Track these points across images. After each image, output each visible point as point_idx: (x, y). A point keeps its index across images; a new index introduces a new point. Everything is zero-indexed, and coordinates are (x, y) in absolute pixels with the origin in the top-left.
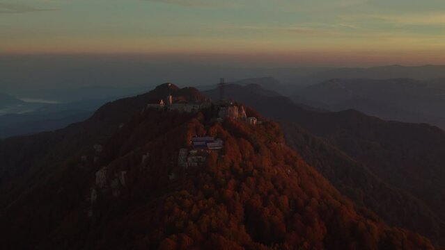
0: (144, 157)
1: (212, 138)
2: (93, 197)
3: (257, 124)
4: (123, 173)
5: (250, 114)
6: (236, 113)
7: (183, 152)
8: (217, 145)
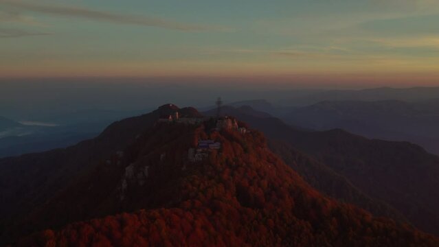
0: (162, 155)
1: (213, 141)
2: (124, 185)
3: (246, 133)
4: (147, 167)
5: (241, 125)
6: (230, 124)
7: (191, 151)
8: (216, 146)
